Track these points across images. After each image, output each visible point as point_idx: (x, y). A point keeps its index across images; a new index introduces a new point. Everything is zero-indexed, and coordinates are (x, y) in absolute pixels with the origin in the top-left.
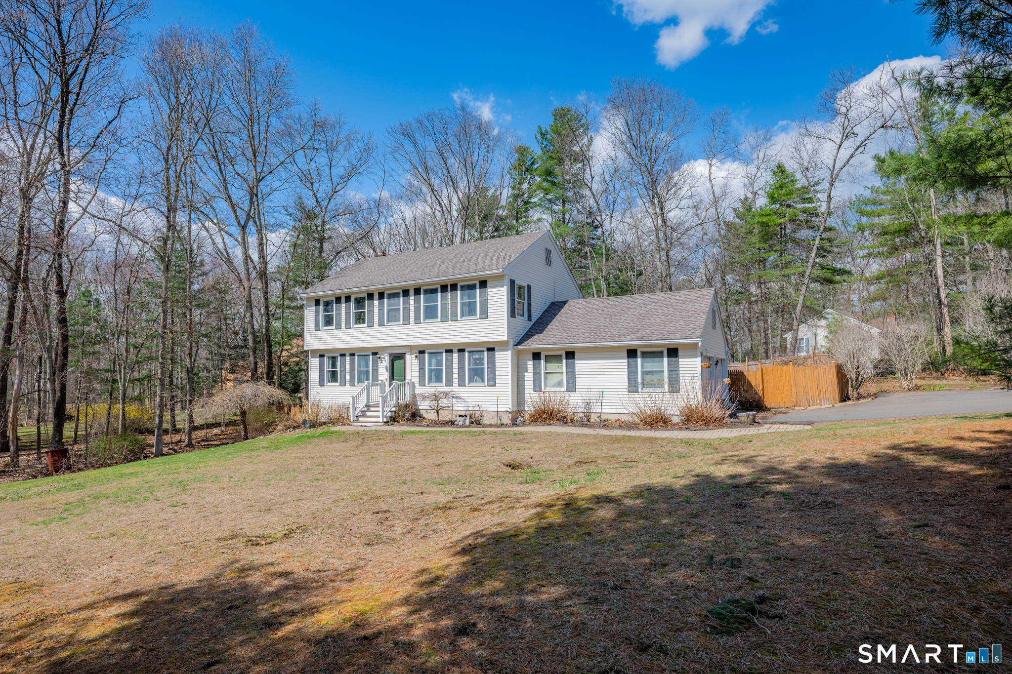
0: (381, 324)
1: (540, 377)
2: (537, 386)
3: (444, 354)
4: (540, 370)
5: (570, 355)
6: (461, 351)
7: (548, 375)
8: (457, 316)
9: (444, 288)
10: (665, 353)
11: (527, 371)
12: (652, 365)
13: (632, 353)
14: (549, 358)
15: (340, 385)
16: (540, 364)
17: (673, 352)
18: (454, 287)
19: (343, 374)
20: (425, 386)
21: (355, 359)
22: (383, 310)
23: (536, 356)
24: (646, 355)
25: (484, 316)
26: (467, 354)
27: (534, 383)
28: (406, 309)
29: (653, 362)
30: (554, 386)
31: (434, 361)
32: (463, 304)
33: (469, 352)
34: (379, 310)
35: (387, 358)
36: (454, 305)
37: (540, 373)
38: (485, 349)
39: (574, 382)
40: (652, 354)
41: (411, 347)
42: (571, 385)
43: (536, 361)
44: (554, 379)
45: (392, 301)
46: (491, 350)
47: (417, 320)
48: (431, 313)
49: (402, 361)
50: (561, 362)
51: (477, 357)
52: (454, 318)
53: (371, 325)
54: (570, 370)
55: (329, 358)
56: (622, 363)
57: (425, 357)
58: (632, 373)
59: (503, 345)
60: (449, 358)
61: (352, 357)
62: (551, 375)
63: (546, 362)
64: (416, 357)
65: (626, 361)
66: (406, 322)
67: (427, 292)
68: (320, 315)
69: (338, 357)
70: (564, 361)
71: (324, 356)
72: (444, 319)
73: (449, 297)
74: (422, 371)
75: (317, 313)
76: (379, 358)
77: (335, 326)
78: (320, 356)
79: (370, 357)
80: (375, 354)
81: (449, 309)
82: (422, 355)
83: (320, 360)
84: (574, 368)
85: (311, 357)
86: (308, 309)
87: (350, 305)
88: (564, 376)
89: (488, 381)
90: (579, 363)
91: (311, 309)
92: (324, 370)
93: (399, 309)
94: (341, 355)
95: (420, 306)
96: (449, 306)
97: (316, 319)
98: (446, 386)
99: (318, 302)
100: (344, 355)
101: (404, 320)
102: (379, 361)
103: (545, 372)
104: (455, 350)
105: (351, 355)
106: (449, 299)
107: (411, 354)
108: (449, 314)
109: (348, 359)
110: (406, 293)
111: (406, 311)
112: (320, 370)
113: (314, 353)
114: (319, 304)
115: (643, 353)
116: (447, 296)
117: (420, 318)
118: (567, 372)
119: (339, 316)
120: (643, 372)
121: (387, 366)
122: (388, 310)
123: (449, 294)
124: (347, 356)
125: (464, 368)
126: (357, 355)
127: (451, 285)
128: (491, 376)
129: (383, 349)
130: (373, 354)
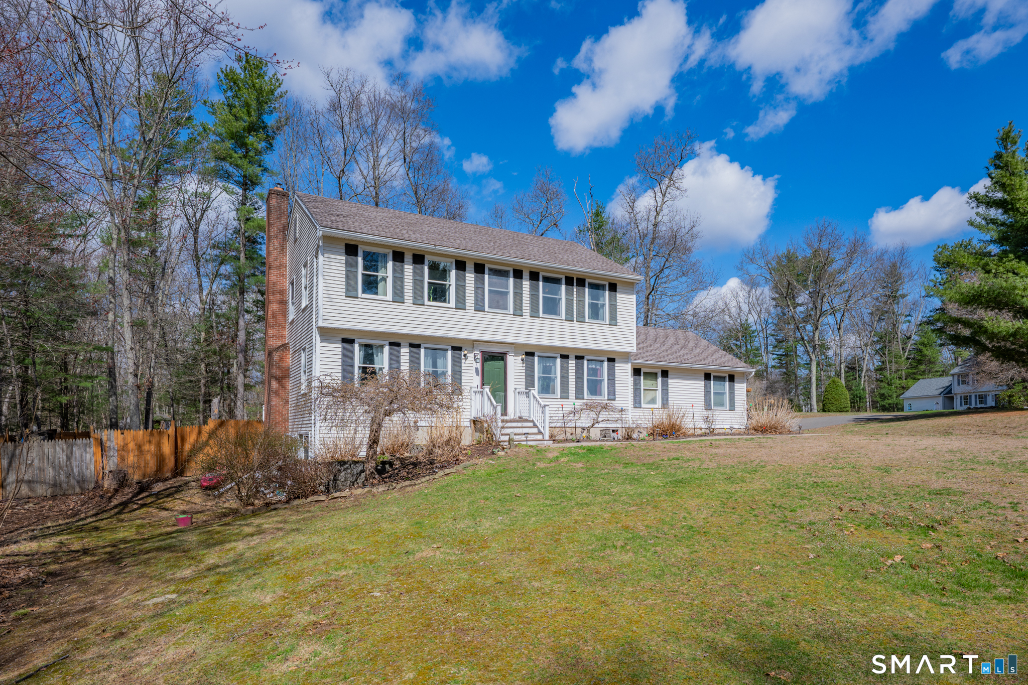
0: (479, 307)
1: (640, 393)
2: (637, 402)
3: (559, 360)
4: (640, 385)
5: (665, 374)
6: (579, 358)
7: (647, 392)
8: (584, 316)
9: (569, 281)
10: (728, 378)
12: (719, 387)
13: (707, 376)
14: (648, 375)
16: (640, 380)
17: (732, 378)
18: (581, 282)
21: (419, 354)
22: (483, 289)
23: (637, 371)
25: (613, 322)
26: (585, 362)
27: (634, 399)
28: (518, 295)
29: (720, 384)
30: (649, 402)
31: (541, 367)
32: (590, 303)
33: (588, 360)
34: (476, 288)
35: (478, 358)
36: (581, 302)
37: (640, 389)
38: (606, 359)
39: (667, 399)
40: (720, 378)
41: (516, 347)
42: (664, 402)
43: (637, 377)
44: (650, 395)
45: (496, 279)
46: (611, 360)
47: (534, 313)
48: (551, 307)
49: (502, 363)
50: (656, 379)
51: (594, 366)
52: (581, 319)
53: (461, 305)
54: (665, 388)
56: (701, 384)
57: (534, 360)
58: (707, 393)
59: (624, 357)
60: (565, 365)
61: (415, 350)
63: (644, 379)
64: (522, 360)
65: (704, 382)
66: (518, 312)
67: (547, 280)
68: (356, 272)
69: (382, 347)
70: (660, 380)
71: (352, 341)
72: (569, 319)
73: (575, 293)
74: (529, 378)
75: (350, 267)
76: (465, 355)
77: (389, 297)
78: (345, 341)
79: (450, 353)
80: (457, 349)
81: (575, 308)
82: (530, 358)
83: (343, 348)
84: (668, 385)
85: (322, 340)
86: (326, 255)
87: (423, 269)
88: (659, 394)
89: (609, 394)
90: (671, 382)
91: (332, 256)
92: (353, 366)
93: (507, 293)
94: (391, 344)
95: (538, 296)
96: (575, 302)
97: (347, 278)
98: (561, 398)
99: (351, 250)
100: (398, 345)
101: (515, 309)
102: (463, 361)
103: (644, 390)
104: (572, 357)
105: (412, 346)
106: (575, 296)
107: (516, 355)
108: (575, 313)
109: (405, 352)
110: (518, 274)
111: (518, 298)
112: (343, 365)
113: (327, 334)
114: (356, 254)
115: (715, 377)
116: (573, 291)
117: (538, 311)
118: (662, 390)
119: (398, 283)
120: (715, 393)
121: (477, 369)
122: (490, 291)
123: (575, 290)
124: (405, 348)
125: (583, 378)
126: (426, 348)
127: (578, 279)
128: (611, 389)
129: (473, 344)
130: (454, 349)
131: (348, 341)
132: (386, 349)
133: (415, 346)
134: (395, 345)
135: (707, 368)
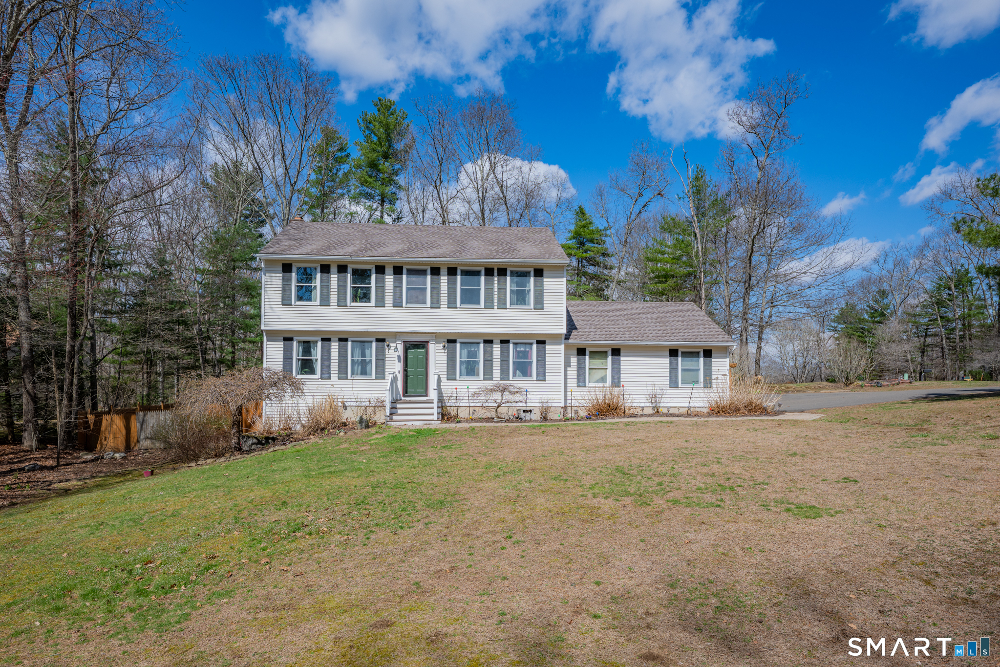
0: (397, 304)
1: (585, 373)
2: (581, 382)
3: (482, 346)
4: (585, 365)
5: (616, 352)
6: (505, 342)
8: (505, 304)
9: (489, 272)
10: (702, 354)
11: (570, 366)
12: (690, 363)
13: (673, 353)
14: (595, 354)
15: (322, 378)
16: (585, 359)
17: (708, 353)
18: (502, 272)
19: (326, 363)
20: (455, 379)
21: (347, 346)
22: (401, 287)
23: (581, 352)
24: (686, 354)
25: (539, 306)
26: (511, 346)
27: (578, 379)
28: (436, 290)
29: (692, 361)
30: (597, 382)
31: (465, 352)
32: (512, 291)
33: (515, 344)
34: (394, 287)
35: (401, 347)
36: (502, 290)
37: (585, 368)
38: (535, 342)
39: (619, 378)
40: (691, 354)
41: (437, 337)
42: (616, 381)
43: (581, 357)
44: (599, 374)
45: (414, 278)
46: (542, 342)
47: (452, 304)
48: (470, 298)
49: (423, 350)
50: (606, 358)
51: (522, 349)
52: (502, 306)
53: (380, 303)
54: (616, 366)
55: (299, 342)
56: (665, 361)
57: (456, 347)
58: (673, 370)
59: (555, 338)
60: (489, 349)
61: (343, 343)
62: (594, 371)
63: (590, 358)
64: (444, 346)
65: (668, 359)
66: (436, 304)
67: (466, 273)
68: (291, 285)
69: (316, 342)
70: (610, 358)
71: (291, 339)
72: (489, 306)
73: (496, 282)
74: (451, 362)
75: (286, 282)
76: (388, 346)
77: (318, 302)
78: (285, 339)
79: (374, 344)
80: (380, 340)
81: (496, 296)
82: (452, 345)
83: (284, 345)
84: (620, 365)
85: (268, 340)
86: (267, 274)
87: (346, 277)
88: (609, 373)
89: (537, 375)
90: (624, 360)
91: (273, 275)
92: (292, 359)
93: (425, 289)
94: (323, 340)
95: (456, 289)
96: (496, 290)
97: (284, 290)
98: (484, 380)
99: (287, 268)
100: (329, 340)
101: (432, 303)
102: (387, 350)
103: (590, 369)
104: (497, 341)
105: (340, 340)
106: (496, 285)
107: (437, 343)
108: (496, 301)
109: (335, 346)
110: (436, 271)
111: (435, 292)
112: (284, 359)
113: (273, 335)
114: (290, 271)
115: (683, 353)
116: (494, 281)
117: (455, 302)
118: (613, 368)
119: (325, 290)
120: (683, 370)
121: (399, 357)
122: (408, 289)
123: (496, 279)
124: (335, 342)
125: (508, 361)
126: (353, 341)
127: (499, 269)
128: (541, 370)
129: (395, 335)
130: (378, 340)
131: (288, 339)
132: (319, 344)
133: (343, 340)
134: (326, 340)
135: (674, 344)
